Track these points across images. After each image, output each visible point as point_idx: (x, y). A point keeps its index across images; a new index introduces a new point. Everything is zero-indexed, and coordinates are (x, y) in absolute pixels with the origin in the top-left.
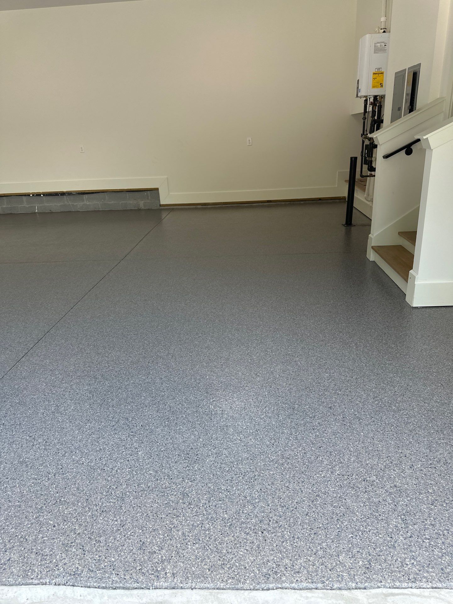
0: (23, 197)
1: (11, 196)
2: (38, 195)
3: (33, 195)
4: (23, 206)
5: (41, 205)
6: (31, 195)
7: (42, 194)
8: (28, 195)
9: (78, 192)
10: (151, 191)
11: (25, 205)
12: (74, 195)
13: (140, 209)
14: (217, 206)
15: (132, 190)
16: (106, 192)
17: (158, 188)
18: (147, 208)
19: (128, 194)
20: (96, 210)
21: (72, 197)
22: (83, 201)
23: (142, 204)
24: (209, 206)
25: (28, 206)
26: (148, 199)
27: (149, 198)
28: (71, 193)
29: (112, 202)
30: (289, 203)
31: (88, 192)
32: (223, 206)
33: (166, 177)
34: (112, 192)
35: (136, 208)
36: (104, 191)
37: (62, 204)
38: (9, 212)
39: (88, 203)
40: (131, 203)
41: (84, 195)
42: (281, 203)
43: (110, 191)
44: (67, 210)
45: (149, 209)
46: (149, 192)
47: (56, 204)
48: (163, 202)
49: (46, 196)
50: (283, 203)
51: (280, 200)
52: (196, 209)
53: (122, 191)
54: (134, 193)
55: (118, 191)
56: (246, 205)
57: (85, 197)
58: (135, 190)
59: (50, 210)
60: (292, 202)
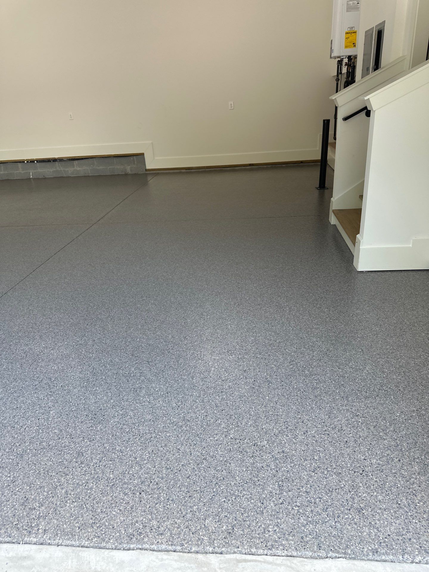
0: (19, 163)
1: (7, 162)
2: (32, 161)
3: (28, 162)
4: (18, 172)
5: (35, 171)
6: (26, 162)
7: (36, 161)
8: (22, 162)
9: (68, 158)
10: (137, 156)
11: (21, 171)
12: (65, 161)
13: (127, 174)
14: (201, 170)
15: (119, 155)
16: (95, 158)
17: (144, 153)
18: (133, 172)
19: (115, 160)
20: (85, 175)
21: (63, 163)
22: (73, 166)
23: (128, 169)
24: (192, 171)
25: (23, 172)
26: (134, 163)
27: (136, 162)
28: (63, 159)
29: (101, 167)
30: (271, 166)
31: (78, 158)
32: (207, 170)
33: (151, 142)
34: (101, 157)
35: (123, 173)
36: (93, 157)
37: (55, 170)
38: (7, 178)
39: (78, 169)
40: (119, 168)
41: (75, 161)
42: (263, 166)
43: (98, 157)
44: (60, 176)
45: (135, 174)
46: (135, 157)
47: (49, 170)
48: (148, 167)
49: (40, 162)
50: (265, 166)
51: (262, 163)
52: (180, 173)
53: (110, 157)
54: (122, 158)
55: (106, 156)
56: (228, 169)
57: (76, 162)
58: (121, 155)
59: (44, 176)
60: (274, 166)
